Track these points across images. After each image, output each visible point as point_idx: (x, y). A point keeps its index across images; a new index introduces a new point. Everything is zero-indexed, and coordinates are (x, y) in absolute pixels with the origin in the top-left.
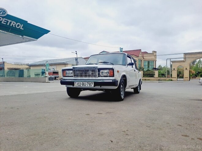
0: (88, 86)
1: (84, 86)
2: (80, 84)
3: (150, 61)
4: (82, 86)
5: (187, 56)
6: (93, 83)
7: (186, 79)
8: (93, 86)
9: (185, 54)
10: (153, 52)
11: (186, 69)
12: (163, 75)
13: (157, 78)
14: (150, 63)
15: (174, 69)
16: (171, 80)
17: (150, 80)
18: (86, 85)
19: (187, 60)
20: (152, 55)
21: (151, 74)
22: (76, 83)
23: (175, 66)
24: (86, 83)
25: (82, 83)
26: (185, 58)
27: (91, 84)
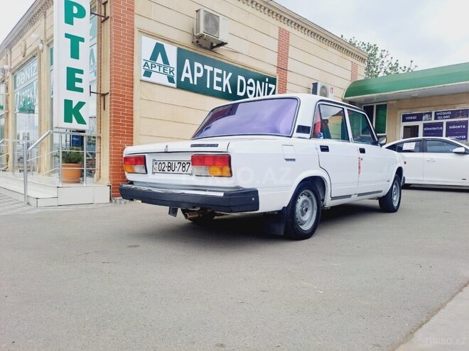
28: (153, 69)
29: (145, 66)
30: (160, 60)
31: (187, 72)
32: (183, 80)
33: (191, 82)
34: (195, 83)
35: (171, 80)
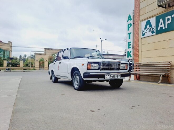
0: (117, 78)
1: (113, 78)
2: (110, 76)
3: (5, 51)
4: (111, 78)
5: (47, 51)
6: (120, 75)
7: (46, 68)
8: (120, 77)
9: (45, 49)
10: (9, 42)
11: (46, 60)
12: (27, 65)
13: (22, 67)
14: (6, 53)
15: (37, 60)
16: (35, 69)
17: (15, 70)
18: (115, 77)
19: (47, 53)
20: (8, 45)
21: (15, 64)
22: (106, 76)
23: (38, 58)
24: (115, 75)
25: (111, 76)
26: (45, 52)
27: (119, 76)
28: (146, 32)
29: (143, 32)
30: (148, 27)
31: (161, 24)
32: (159, 29)
33: (164, 28)
34: (166, 27)
35: (153, 32)
